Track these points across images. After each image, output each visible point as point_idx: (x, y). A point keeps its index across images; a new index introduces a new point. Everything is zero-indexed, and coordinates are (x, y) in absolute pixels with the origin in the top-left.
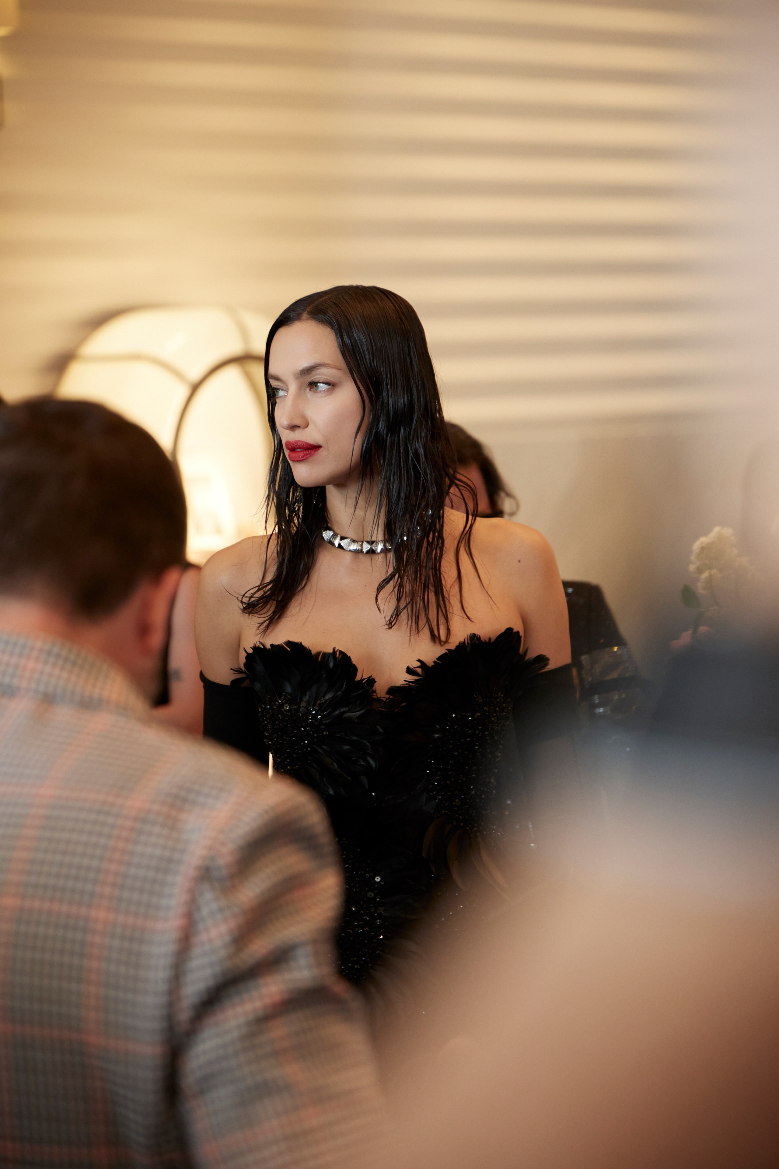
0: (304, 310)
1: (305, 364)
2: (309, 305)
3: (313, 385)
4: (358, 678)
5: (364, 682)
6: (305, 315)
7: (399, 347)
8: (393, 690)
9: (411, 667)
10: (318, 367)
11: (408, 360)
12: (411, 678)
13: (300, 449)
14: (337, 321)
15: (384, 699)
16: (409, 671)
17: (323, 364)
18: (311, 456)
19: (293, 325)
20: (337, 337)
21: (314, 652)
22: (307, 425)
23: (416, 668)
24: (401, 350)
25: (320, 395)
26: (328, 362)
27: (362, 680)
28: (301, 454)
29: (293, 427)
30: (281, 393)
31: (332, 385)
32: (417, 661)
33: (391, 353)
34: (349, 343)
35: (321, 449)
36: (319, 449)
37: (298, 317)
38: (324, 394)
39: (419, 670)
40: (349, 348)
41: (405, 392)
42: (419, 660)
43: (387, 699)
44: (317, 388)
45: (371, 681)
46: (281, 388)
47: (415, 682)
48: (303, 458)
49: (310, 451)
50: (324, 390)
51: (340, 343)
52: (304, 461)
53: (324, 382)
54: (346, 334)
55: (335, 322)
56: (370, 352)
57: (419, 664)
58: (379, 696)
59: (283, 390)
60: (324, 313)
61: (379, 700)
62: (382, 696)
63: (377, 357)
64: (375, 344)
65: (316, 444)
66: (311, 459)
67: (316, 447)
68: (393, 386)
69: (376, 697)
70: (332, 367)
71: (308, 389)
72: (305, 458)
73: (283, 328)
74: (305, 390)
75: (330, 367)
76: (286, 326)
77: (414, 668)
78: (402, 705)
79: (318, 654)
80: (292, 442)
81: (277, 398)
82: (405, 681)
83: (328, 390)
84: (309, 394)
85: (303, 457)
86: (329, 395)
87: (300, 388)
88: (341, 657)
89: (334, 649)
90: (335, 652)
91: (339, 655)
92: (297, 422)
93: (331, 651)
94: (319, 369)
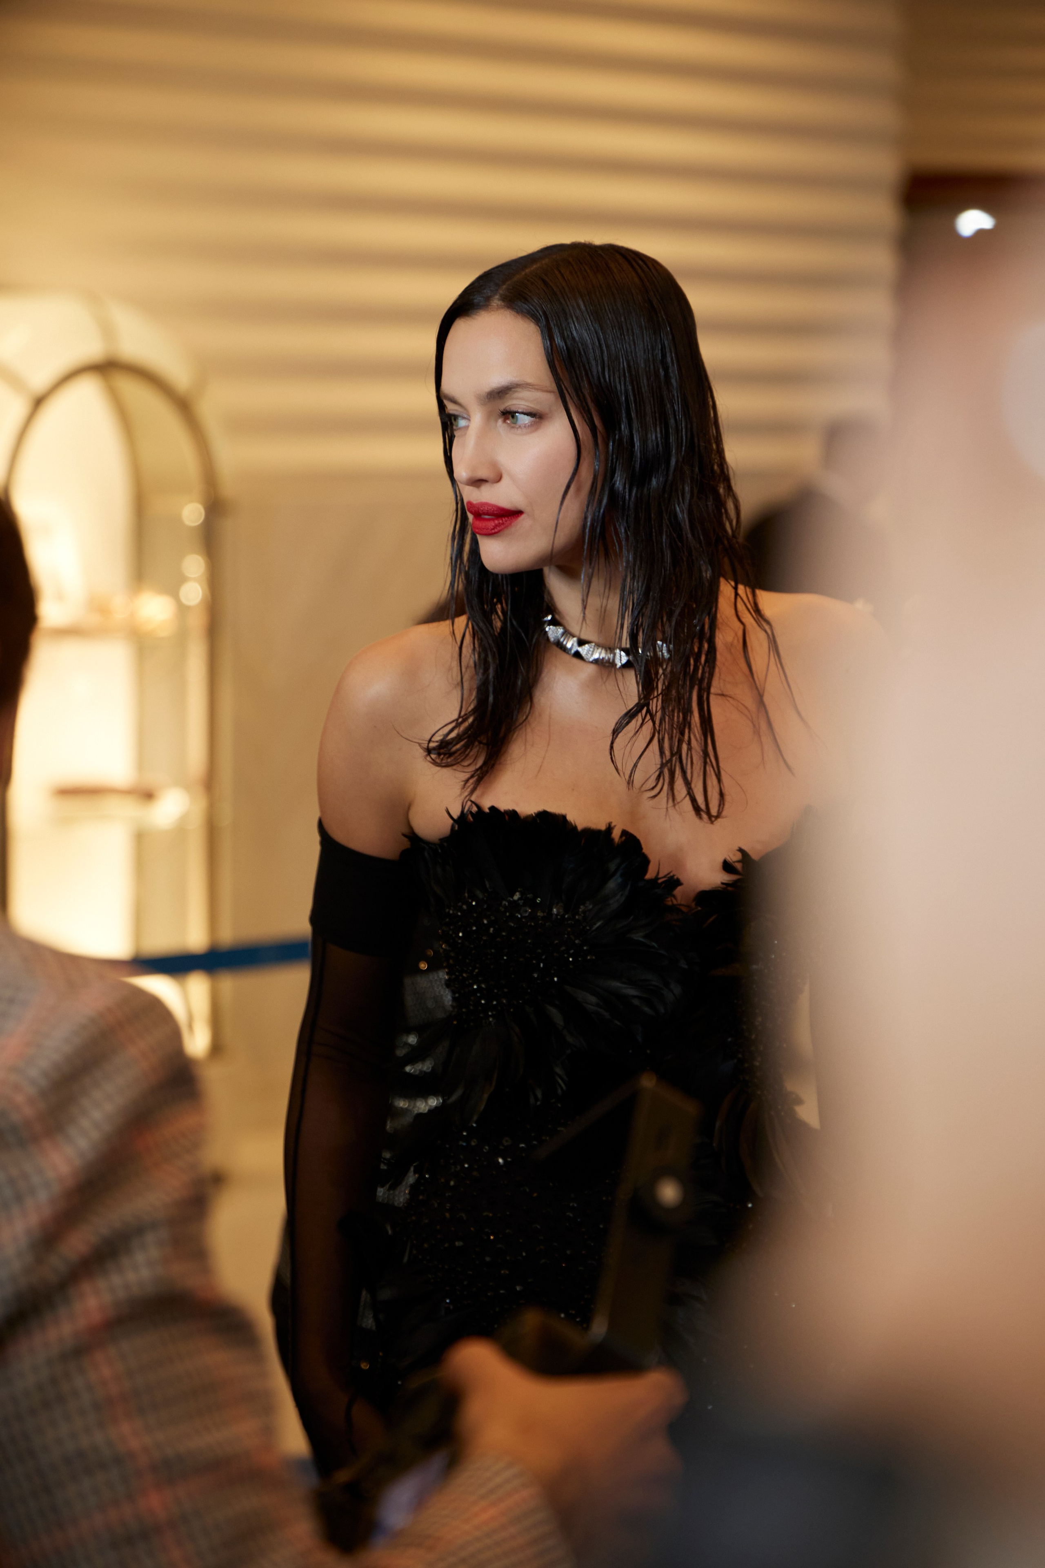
0: (495, 292)
1: (497, 379)
2: (504, 282)
3: (509, 415)
4: (650, 875)
5: (660, 881)
6: (496, 302)
7: (647, 351)
8: (702, 897)
9: (728, 859)
10: (514, 388)
11: (662, 373)
12: (726, 878)
13: (489, 515)
14: (545, 313)
16: (727, 867)
17: (522, 384)
18: (507, 527)
19: (477, 317)
20: (543, 338)
22: (499, 479)
23: (735, 862)
24: (650, 355)
25: (519, 431)
26: (529, 380)
27: (657, 878)
28: (491, 524)
29: (478, 482)
30: (462, 423)
31: (538, 416)
32: (737, 849)
33: (633, 362)
34: (563, 347)
35: (523, 516)
36: (518, 516)
37: (485, 305)
38: (525, 430)
39: (739, 866)
40: (564, 355)
41: (658, 423)
42: (741, 850)
43: (693, 909)
44: (515, 420)
45: (673, 883)
46: (462, 416)
47: (734, 884)
48: (493, 531)
49: (504, 519)
50: (525, 424)
51: (547, 347)
52: (495, 535)
53: (525, 411)
54: (559, 332)
55: (541, 313)
56: (599, 361)
57: (739, 855)
58: (678, 905)
59: (464, 418)
60: (526, 300)
63: (611, 368)
64: (608, 347)
65: (513, 509)
66: (507, 531)
67: (515, 514)
68: (639, 413)
70: (538, 389)
71: (500, 421)
72: (496, 530)
73: (462, 319)
74: (496, 421)
75: (535, 389)
76: (467, 318)
77: (733, 861)
78: (711, 920)
80: (476, 504)
81: (455, 430)
82: (720, 882)
83: (532, 425)
84: (502, 429)
85: (493, 529)
86: (536, 430)
87: (488, 418)
88: (625, 840)
89: (610, 824)
90: (610, 829)
91: (621, 837)
92: (482, 473)
93: (603, 827)
94: (517, 391)
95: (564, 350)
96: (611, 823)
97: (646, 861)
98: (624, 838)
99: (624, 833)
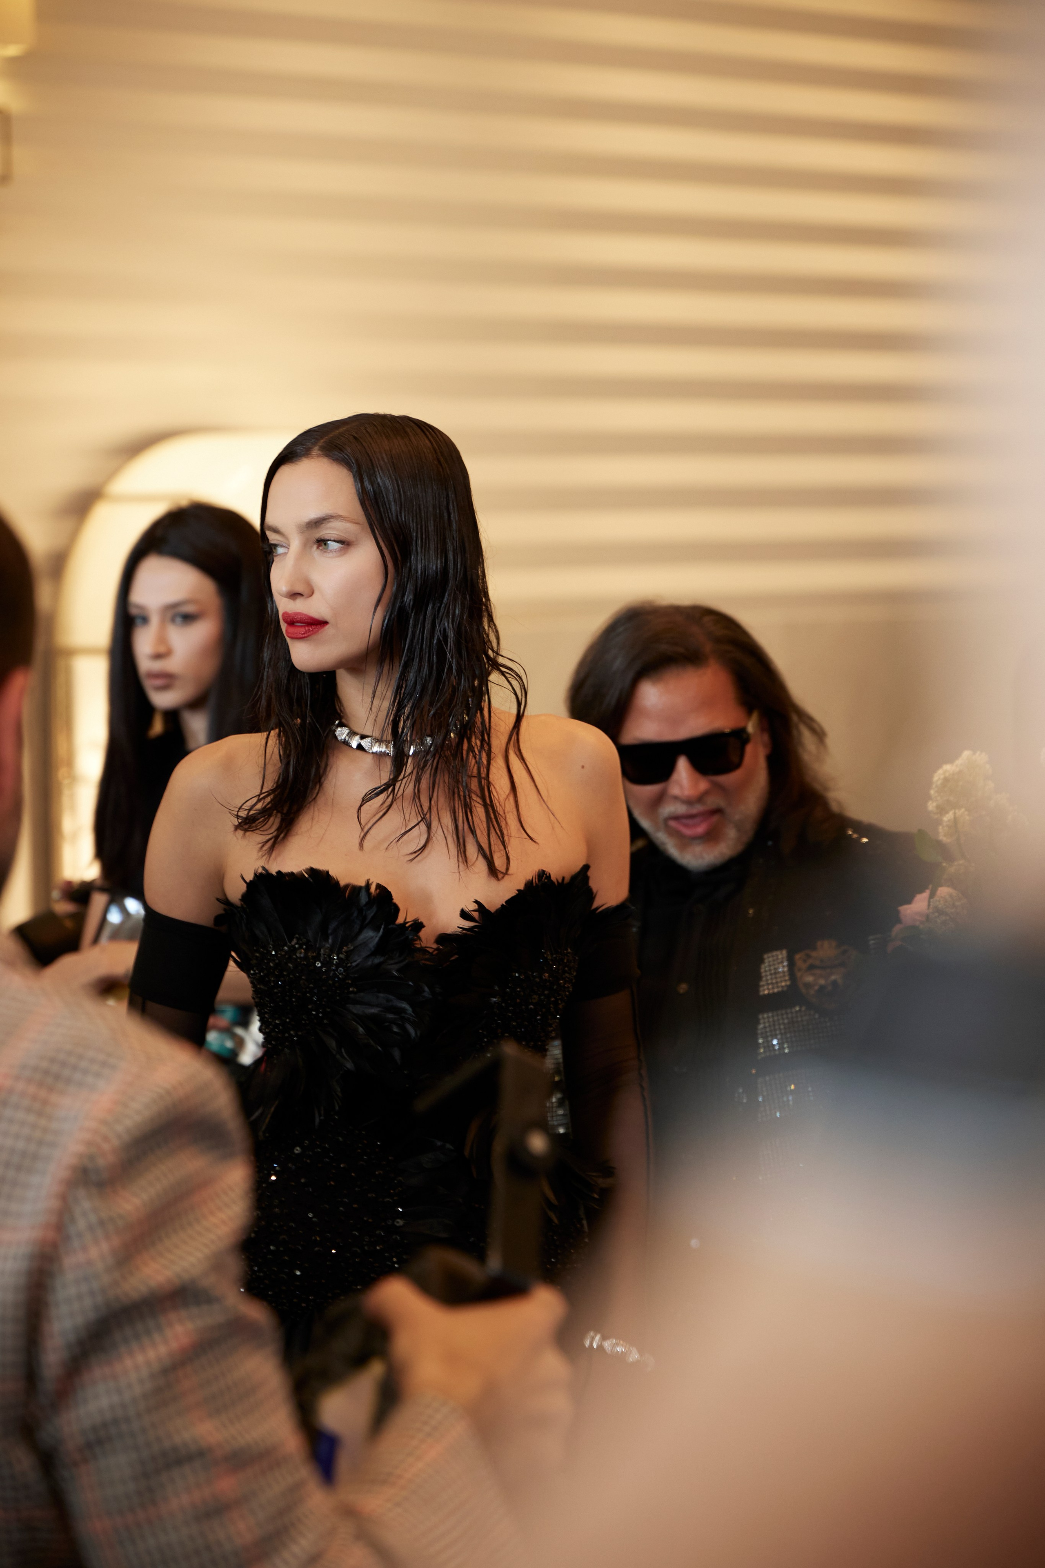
0: (315, 444)
1: (313, 514)
2: (322, 438)
3: (322, 542)
4: (400, 920)
5: (407, 925)
6: (316, 451)
7: (435, 498)
8: (443, 939)
9: (466, 909)
10: (328, 519)
11: (446, 516)
12: (464, 924)
13: (301, 623)
14: (357, 460)
15: (431, 950)
16: (464, 915)
17: (336, 516)
18: (315, 633)
19: (299, 463)
20: (355, 481)
21: (342, 883)
22: (312, 593)
23: (472, 912)
24: (437, 501)
25: (330, 555)
26: (341, 513)
27: (405, 923)
28: (302, 630)
29: (294, 595)
30: (280, 550)
31: (346, 544)
32: (474, 902)
33: (424, 505)
34: (370, 490)
35: (328, 626)
36: (324, 625)
37: (307, 453)
38: (335, 554)
39: (476, 915)
40: (371, 496)
41: (439, 556)
42: (476, 902)
43: (435, 949)
44: (326, 547)
45: (418, 926)
46: (281, 543)
47: (471, 929)
48: (304, 636)
49: (313, 627)
50: (336, 550)
51: (359, 488)
52: (305, 639)
53: (336, 539)
54: (367, 477)
55: (353, 461)
56: (398, 503)
57: (475, 906)
58: (423, 945)
59: (282, 546)
60: (341, 450)
61: (423, 950)
62: (428, 945)
63: (406, 509)
64: (404, 492)
65: (321, 619)
66: (315, 637)
67: (321, 623)
68: (424, 547)
69: (418, 946)
70: (348, 521)
71: (315, 547)
72: (306, 635)
73: (286, 465)
74: (311, 547)
75: (345, 520)
76: (291, 464)
77: (470, 911)
78: (452, 959)
79: (347, 886)
80: (291, 614)
81: (276, 556)
82: (459, 927)
83: (341, 550)
84: (315, 552)
85: (304, 634)
86: (342, 555)
87: (305, 545)
88: (379, 892)
89: (368, 881)
90: (368, 885)
91: (376, 889)
92: (299, 588)
93: (363, 883)
94: (330, 522)
95: (371, 491)
96: (369, 879)
97: (397, 909)
98: (378, 890)
99: (379, 886)
